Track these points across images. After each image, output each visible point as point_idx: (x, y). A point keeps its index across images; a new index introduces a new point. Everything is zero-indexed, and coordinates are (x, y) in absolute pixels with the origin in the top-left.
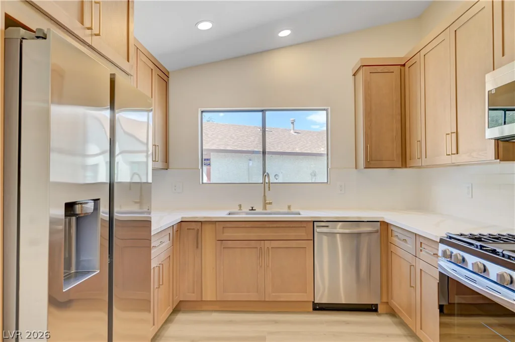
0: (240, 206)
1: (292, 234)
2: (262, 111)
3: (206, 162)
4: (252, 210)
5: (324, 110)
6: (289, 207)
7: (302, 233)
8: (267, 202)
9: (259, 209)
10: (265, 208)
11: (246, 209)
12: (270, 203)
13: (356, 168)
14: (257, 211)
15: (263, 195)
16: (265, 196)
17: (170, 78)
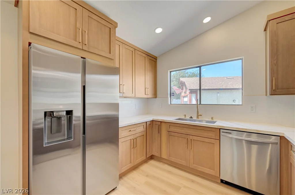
0: (185, 115)
1: (205, 134)
2: (199, 67)
3: (172, 94)
4: (191, 118)
5: (240, 59)
6: (212, 118)
7: (212, 135)
8: (199, 114)
9: (195, 118)
10: (198, 117)
11: (188, 117)
12: (201, 115)
13: (266, 95)
14: (194, 118)
15: (197, 111)
16: (198, 111)
17: (157, 60)
